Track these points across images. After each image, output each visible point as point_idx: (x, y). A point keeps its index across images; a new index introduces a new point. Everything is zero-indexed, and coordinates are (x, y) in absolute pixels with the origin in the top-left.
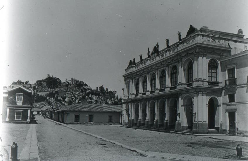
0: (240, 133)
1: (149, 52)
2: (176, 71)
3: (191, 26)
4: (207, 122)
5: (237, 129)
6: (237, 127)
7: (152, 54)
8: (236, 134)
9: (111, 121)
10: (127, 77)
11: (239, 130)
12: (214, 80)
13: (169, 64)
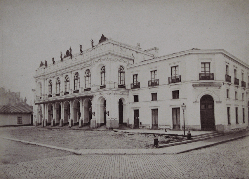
0: (143, 127)
1: (62, 55)
2: (89, 74)
3: (103, 35)
4: (118, 119)
5: (141, 123)
6: (141, 122)
7: (65, 57)
8: (140, 127)
9: (21, 122)
10: (38, 78)
11: (142, 124)
12: (122, 83)
13: (82, 67)
